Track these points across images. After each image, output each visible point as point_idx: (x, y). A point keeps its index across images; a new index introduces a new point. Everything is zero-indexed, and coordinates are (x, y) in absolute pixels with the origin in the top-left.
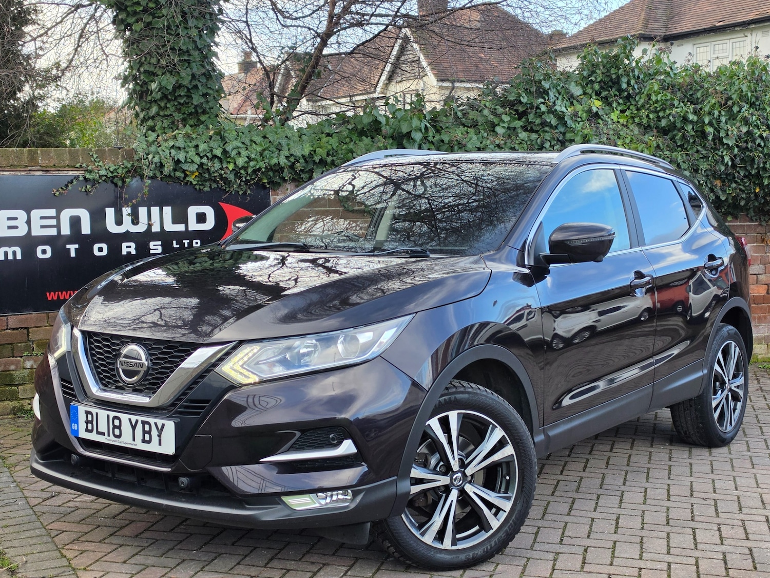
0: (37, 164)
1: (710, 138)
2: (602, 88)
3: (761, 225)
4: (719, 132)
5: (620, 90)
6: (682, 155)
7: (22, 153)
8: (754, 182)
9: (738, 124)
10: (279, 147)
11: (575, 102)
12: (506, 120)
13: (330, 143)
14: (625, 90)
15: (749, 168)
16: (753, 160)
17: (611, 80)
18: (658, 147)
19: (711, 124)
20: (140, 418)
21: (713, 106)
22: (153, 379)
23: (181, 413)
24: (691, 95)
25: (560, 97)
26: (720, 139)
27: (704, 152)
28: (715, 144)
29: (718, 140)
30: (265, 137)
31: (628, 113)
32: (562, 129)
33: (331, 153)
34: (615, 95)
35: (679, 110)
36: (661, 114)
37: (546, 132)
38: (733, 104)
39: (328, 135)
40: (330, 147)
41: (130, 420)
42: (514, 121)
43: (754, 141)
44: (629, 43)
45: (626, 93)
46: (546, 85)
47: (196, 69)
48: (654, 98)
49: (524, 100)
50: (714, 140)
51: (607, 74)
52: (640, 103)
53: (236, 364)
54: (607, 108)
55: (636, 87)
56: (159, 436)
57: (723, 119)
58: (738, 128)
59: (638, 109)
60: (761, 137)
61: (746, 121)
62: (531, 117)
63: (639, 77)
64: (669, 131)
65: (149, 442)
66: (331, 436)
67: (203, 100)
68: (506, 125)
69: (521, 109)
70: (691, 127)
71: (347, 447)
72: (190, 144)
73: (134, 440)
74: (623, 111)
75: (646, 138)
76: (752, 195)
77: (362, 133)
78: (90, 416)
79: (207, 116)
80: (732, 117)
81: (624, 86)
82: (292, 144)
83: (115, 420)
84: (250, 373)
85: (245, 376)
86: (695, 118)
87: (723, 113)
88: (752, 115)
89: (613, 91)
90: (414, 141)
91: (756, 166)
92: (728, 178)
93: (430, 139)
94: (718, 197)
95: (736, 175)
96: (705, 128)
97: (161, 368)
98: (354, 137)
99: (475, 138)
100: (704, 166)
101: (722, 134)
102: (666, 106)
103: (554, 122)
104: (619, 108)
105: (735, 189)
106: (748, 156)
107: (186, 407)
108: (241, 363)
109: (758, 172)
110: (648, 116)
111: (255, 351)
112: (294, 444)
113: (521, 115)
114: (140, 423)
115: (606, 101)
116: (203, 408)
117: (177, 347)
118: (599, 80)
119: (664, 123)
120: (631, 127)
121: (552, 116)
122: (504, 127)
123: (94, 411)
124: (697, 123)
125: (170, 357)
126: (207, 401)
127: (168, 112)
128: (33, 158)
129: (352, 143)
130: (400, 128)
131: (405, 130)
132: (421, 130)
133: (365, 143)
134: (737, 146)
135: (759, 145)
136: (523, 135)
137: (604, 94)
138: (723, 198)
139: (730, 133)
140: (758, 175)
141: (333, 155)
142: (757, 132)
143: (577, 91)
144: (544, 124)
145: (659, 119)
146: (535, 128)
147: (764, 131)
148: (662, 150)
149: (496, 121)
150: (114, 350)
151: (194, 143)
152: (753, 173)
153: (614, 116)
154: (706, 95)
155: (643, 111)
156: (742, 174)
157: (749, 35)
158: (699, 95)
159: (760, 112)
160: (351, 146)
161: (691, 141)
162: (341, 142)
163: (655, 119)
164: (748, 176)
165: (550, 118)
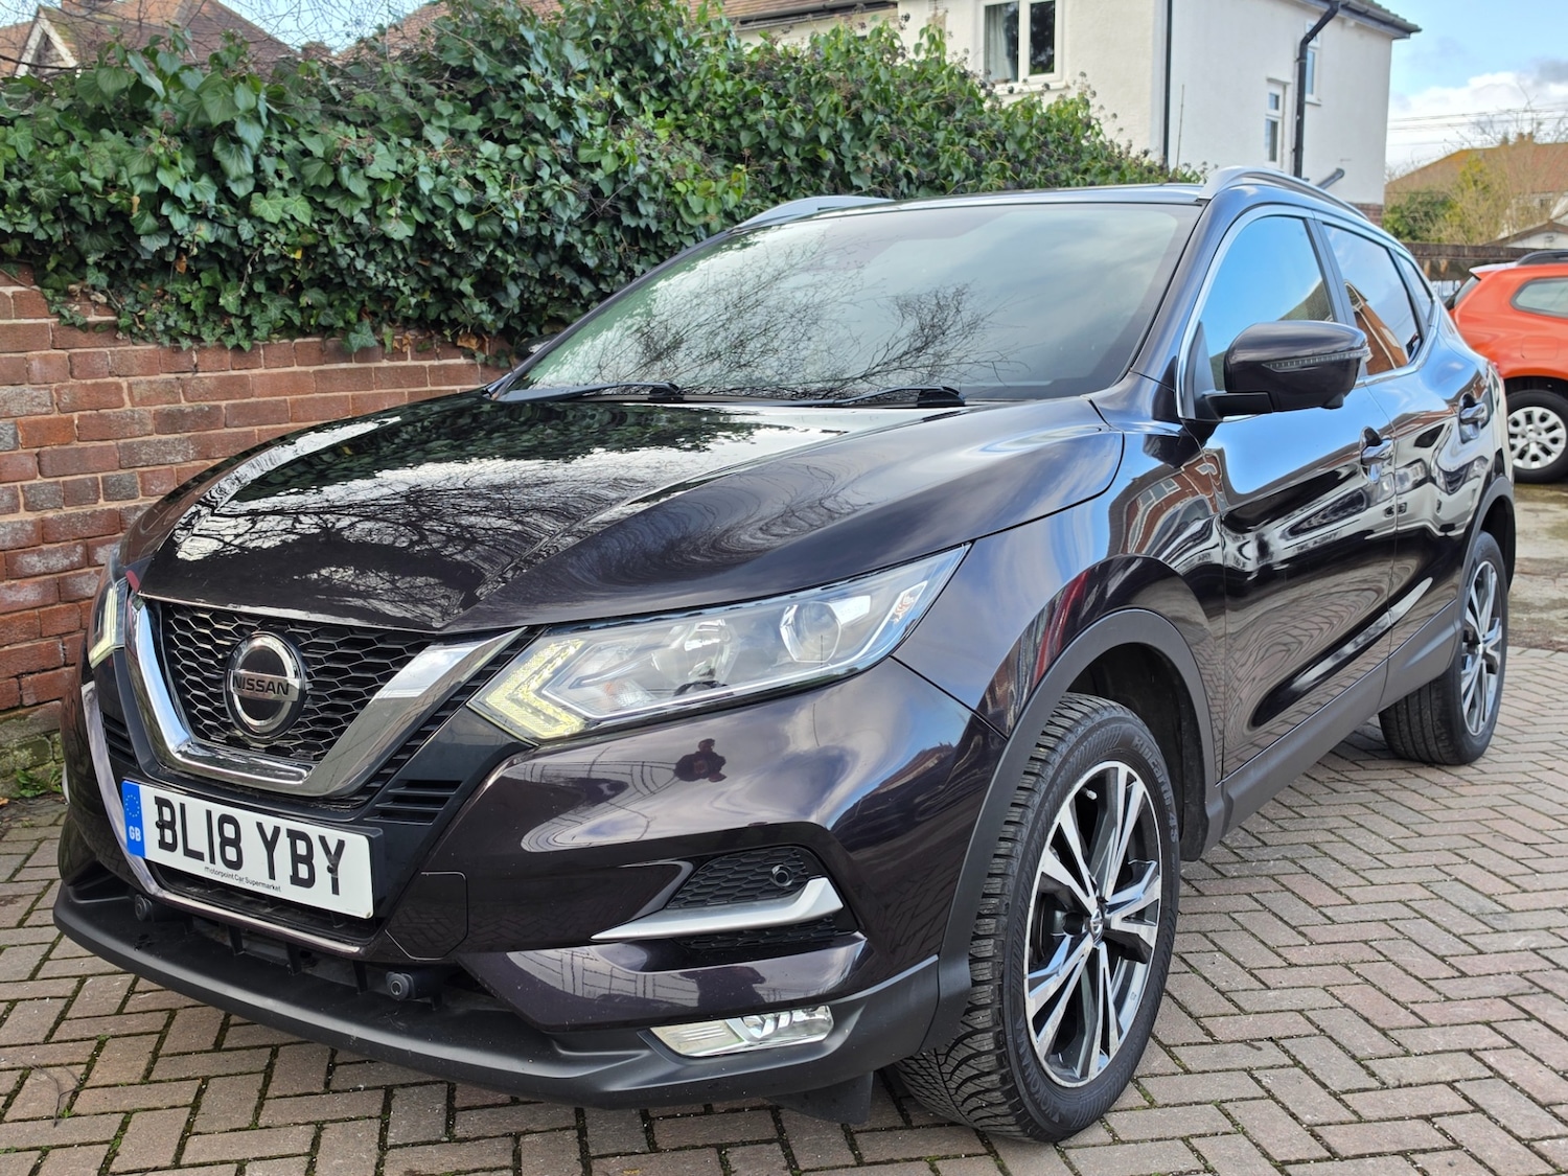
1: (827, 172)
4: (844, 164)
5: (653, 69)
9: (875, 147)
12: (445, 113)
13: (10, 141)
14: (660, 69)
17: (632, 45)
20: (285, 824)
22: (313, 722)
23: (385, 813)
26: (846, 176)
29: (841, 177)
31: (668, 118)
33: (15, 170)
34: (641, 79)
35: (773, 113)
36: (736, 122)
37: (539, 143)
38: (861, 106)
40: (12, 155)
41: (260, 826)
42: (462, 116)
45: (664, 76)
46: (526, 36)
48: (718, 88)
49: (485, 66)
51: (622, 31)
52: (692, 97)
53: (524, 688)
56: (333, 870)
57: (848, 138)
58: (876, 154)
59: (690, 111)
62: (502, 108)
64: (755, 157)
65: (309, 883)
66: (776, 870)
68: (447, 125)
69: (476, 88)
70: (794, 149)
71: (818, 898)
73: (272, 876)
74: (660, 113)
77: (99, 120)
78: (166, 812)
80: (863, 132)
81: (658, 60)
83: (226, 825)
84: (559, 710)
85: (549, 719)
87: (847, 126)
89: (639, 70)
90: (242, 150)
96: (820, 153)
97: (333, 696)
101: (850, 168)
102: (743, 105)
103: (552, 122)
104: (653, 107)
107: (398, 799)
108: (535, 685)
110: (711, 126)
111: (572, 651)
112: (679, 890)
113: (478, 103)
114: (283, 835)
115: (622, 90)
116: (441, 801)
117: (371, 643)
118: (611, 41)
119: (744, 140)
120: (682, 146)
121: (547, 107)
122: (442, 128)
123: (176, 798)
124: (806, 140)
125: (354, 669)
126: (453, 785)
129: (74, 145)
130: (202, 110)
131: (216, 117)
132: (258, 119)
133: (109, 145)
136: (490, 148)
137: (619, 74)
139: (861, 164)
141: (20, 177)
143: (577, 61)
144: (530, 125)
145: (734, 132)
146: (510, 133)
147: (910, 163)
149: (422, 114)
150: (221, 648)
155: (701, 114)
160: (73, 151)
162: (41, 143)
163: (724, 132)
165: (543, 111)
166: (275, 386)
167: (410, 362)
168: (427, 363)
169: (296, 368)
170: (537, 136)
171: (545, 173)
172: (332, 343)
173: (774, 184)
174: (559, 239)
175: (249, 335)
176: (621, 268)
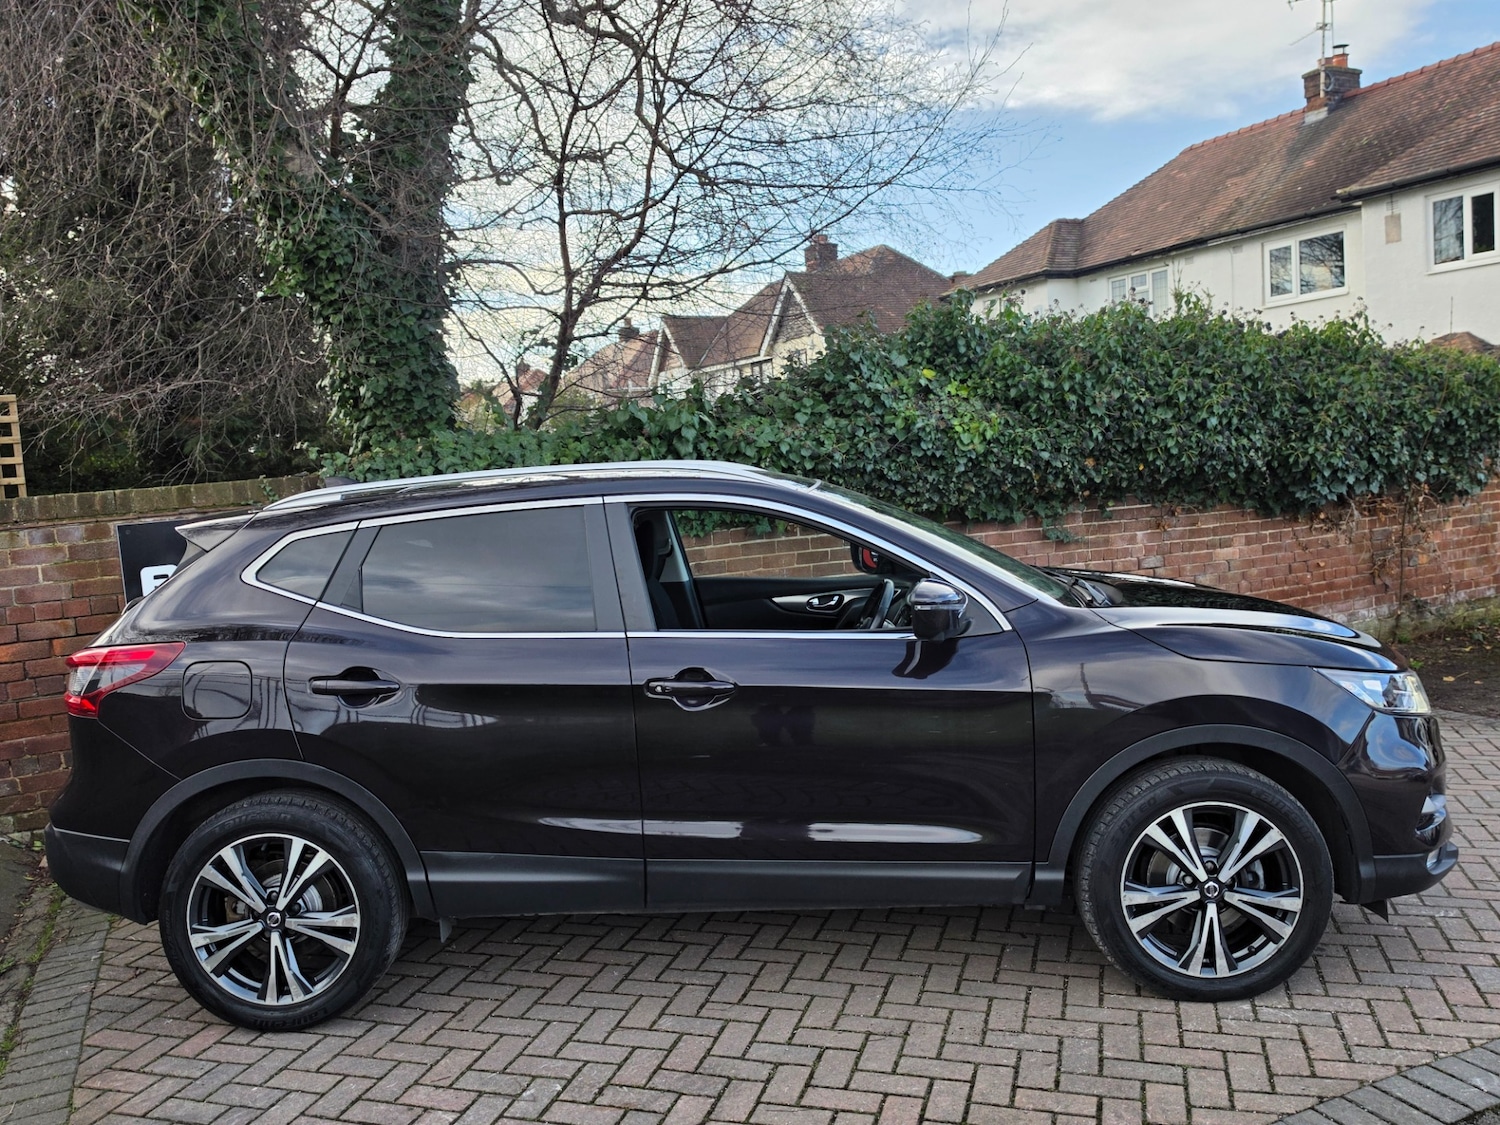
0: (190, 505)
1: (1073, 407)
2: (936, 354)
3: (1154, 507)
4: (1084, 400)
5: (958, 355)
6: (1037, 433)
7: (169, 492)
8: (1136, 459)
9: (1108, 388)
10: (511, 459)
11: (899, 375)
12: (808, 404)
13: (579, 449)
14: (964, 355)
15: (1127, 441)
16: (1131, 431)
17: (946, 343)
18: (1007, 422)
19: (1072, 390)
21: (1074, 368)
24: (1050, 355)
25: (878, 371)
26: (1087, 409)
27: (1066, 426)
28: (1080, 415)
29: (1083, 409)
30: (492, 448)
31: (970, 383)
32: (880, 412)
34: (952, 362)
35: (1030, 376)
36: (1010, 382)
37: (859, 416)
38: (1100, 363)
39: (577, 439)
42: (819, 405)
43: (1130, 408)
44: (968, 297)
45: (965, 359)
46: (856, 358)
47: (417, 366)
48: (1000, 362)
49: (830, 378)
50: (1078, 410)
51: (939, 335)
52: (984, 369)
54: (943, 378)
55: (978, 349)
57: (1089, 384)
58: (1108, 393)
59: (982, 378)
60: (1139, 401)
61: (1117, 384)
62: (840, 398)
63: (981, 337)
64: (1022, 402)
67: (427, 404)
68: (809, 411)
69: (827, 389)
70: (1048, 396)
72: (392, 465)
74: (963, 381)
75: (993, 414)
76: (1135, 475)
77: (620, 434)
79: (435, 423)
80: (1100, 379)
81: (963, 350)
82: (528, 454)
86: (1052, 385)
87: (1088, 376)
88: (1125, 375)
89: (951, 357)
90: (688, 441)
91: (1136, 439)
92: (1101, 455)
93: (712, 435)
94: (1091, 480)
95: (1113, 450)
96: (1066, 396)
98: (611, 440)
99: (768, 429)
100: (1067, 444)
101: (1088, 403)
102: (1015, 370)
103: (868, 403)
104: (959, 378)
105: (1113, 468)
106: (1125, 427)
109: (1140, 445)
110: (994, 385)
113: (827, 397)
115: (942, 370)
118: (929, 344)
119: (1013, 393)
120: (972, 400)
121: (865, 396)
122: (806, 414)
124: (1056, 389)
127: (385, 422)
128: (184, 499)
130: (666, 425)
131: (673, 427)
132: (693, 426)
133: (624, 446)
134: (1110, 417)
135: (1138, 412)
136: (830, 421)
137: (939, 361)
138: (1098, 480)
139: (1097, 400)
140: (1140, 450)
142: (1133, 396)
143: (900, 361)
144: (856, 406)
145: (1008, 387)
146: (845, 412)
147: (1143, 394)
148: (1013, 428)
149: (796, 407)
151: (397, 463)
152: (1134, 446)
153: (951, 388)
154: (1066, 354)
155: (988, 379)
156: (1120, 449)
157: (1171, 264)
158: (1058, 354)
159: (1137, 371)
160: (605, 452)
161: (1050, 413)
162: (594, 447)
163: (1003, 389)
164: (1128, 451)
165: (862, 398)
166: (719, 554)
167: (799, 537)
168: (809, 537)
169: (731, 544)
170: (861, 412)
171: (860, 433)
172: (750, 530)
173: (1034, 418)
174: (869, 468)
175: (703, 529)
176: (919, 478)
